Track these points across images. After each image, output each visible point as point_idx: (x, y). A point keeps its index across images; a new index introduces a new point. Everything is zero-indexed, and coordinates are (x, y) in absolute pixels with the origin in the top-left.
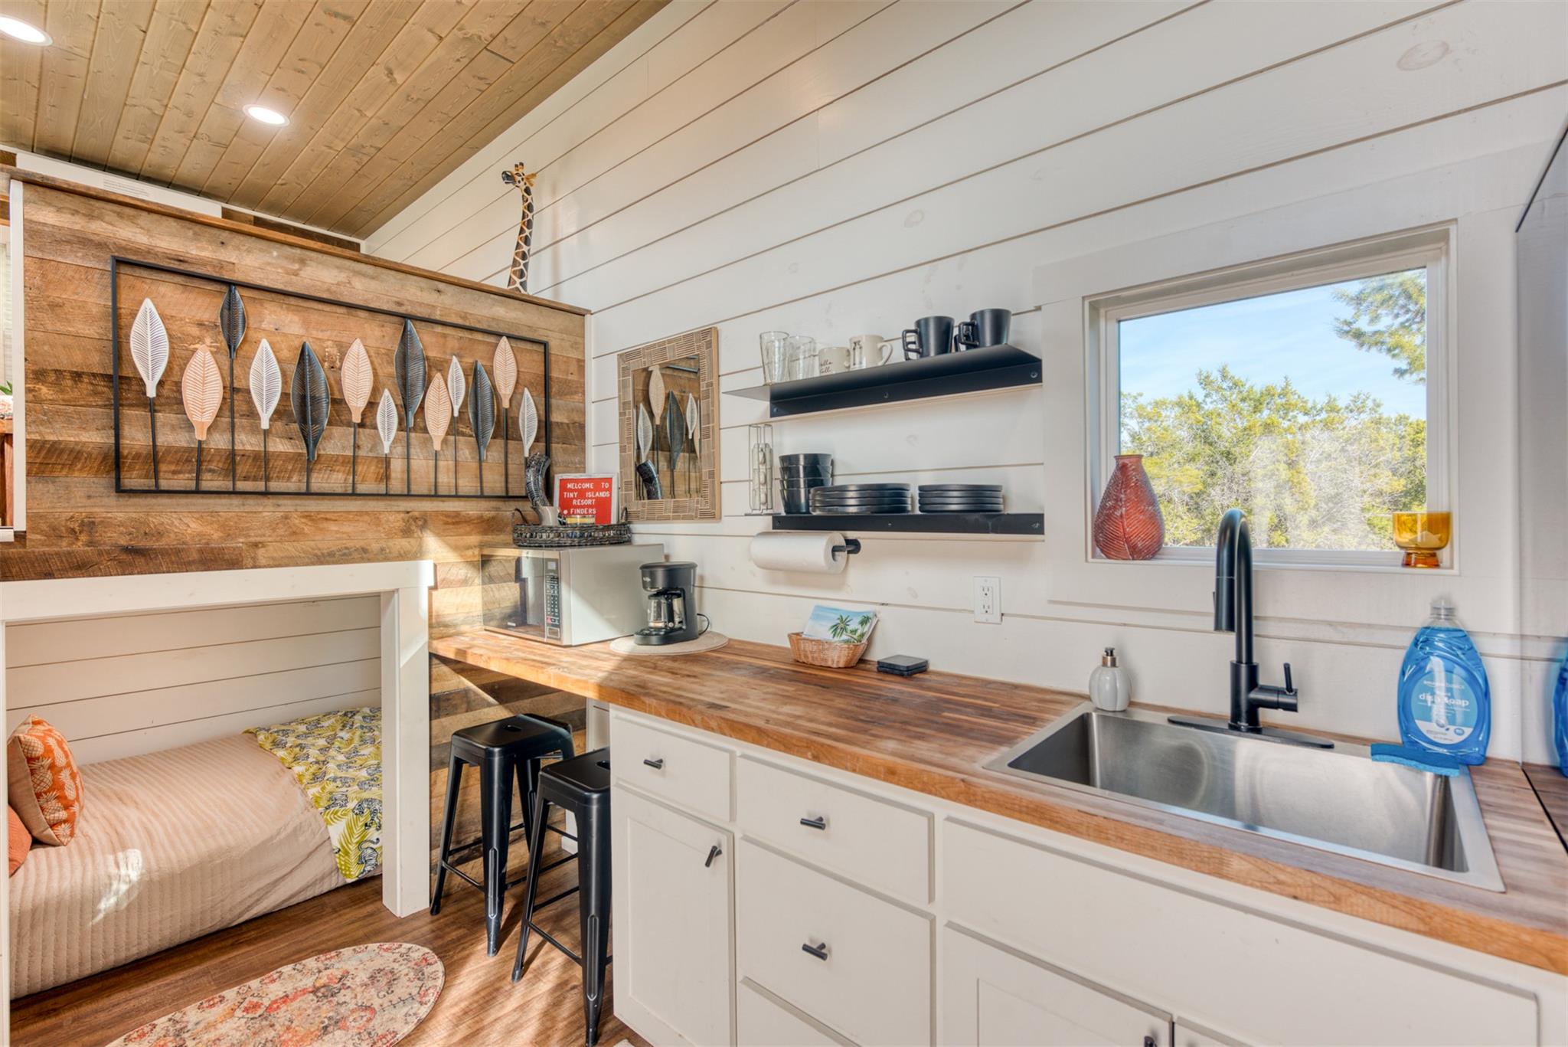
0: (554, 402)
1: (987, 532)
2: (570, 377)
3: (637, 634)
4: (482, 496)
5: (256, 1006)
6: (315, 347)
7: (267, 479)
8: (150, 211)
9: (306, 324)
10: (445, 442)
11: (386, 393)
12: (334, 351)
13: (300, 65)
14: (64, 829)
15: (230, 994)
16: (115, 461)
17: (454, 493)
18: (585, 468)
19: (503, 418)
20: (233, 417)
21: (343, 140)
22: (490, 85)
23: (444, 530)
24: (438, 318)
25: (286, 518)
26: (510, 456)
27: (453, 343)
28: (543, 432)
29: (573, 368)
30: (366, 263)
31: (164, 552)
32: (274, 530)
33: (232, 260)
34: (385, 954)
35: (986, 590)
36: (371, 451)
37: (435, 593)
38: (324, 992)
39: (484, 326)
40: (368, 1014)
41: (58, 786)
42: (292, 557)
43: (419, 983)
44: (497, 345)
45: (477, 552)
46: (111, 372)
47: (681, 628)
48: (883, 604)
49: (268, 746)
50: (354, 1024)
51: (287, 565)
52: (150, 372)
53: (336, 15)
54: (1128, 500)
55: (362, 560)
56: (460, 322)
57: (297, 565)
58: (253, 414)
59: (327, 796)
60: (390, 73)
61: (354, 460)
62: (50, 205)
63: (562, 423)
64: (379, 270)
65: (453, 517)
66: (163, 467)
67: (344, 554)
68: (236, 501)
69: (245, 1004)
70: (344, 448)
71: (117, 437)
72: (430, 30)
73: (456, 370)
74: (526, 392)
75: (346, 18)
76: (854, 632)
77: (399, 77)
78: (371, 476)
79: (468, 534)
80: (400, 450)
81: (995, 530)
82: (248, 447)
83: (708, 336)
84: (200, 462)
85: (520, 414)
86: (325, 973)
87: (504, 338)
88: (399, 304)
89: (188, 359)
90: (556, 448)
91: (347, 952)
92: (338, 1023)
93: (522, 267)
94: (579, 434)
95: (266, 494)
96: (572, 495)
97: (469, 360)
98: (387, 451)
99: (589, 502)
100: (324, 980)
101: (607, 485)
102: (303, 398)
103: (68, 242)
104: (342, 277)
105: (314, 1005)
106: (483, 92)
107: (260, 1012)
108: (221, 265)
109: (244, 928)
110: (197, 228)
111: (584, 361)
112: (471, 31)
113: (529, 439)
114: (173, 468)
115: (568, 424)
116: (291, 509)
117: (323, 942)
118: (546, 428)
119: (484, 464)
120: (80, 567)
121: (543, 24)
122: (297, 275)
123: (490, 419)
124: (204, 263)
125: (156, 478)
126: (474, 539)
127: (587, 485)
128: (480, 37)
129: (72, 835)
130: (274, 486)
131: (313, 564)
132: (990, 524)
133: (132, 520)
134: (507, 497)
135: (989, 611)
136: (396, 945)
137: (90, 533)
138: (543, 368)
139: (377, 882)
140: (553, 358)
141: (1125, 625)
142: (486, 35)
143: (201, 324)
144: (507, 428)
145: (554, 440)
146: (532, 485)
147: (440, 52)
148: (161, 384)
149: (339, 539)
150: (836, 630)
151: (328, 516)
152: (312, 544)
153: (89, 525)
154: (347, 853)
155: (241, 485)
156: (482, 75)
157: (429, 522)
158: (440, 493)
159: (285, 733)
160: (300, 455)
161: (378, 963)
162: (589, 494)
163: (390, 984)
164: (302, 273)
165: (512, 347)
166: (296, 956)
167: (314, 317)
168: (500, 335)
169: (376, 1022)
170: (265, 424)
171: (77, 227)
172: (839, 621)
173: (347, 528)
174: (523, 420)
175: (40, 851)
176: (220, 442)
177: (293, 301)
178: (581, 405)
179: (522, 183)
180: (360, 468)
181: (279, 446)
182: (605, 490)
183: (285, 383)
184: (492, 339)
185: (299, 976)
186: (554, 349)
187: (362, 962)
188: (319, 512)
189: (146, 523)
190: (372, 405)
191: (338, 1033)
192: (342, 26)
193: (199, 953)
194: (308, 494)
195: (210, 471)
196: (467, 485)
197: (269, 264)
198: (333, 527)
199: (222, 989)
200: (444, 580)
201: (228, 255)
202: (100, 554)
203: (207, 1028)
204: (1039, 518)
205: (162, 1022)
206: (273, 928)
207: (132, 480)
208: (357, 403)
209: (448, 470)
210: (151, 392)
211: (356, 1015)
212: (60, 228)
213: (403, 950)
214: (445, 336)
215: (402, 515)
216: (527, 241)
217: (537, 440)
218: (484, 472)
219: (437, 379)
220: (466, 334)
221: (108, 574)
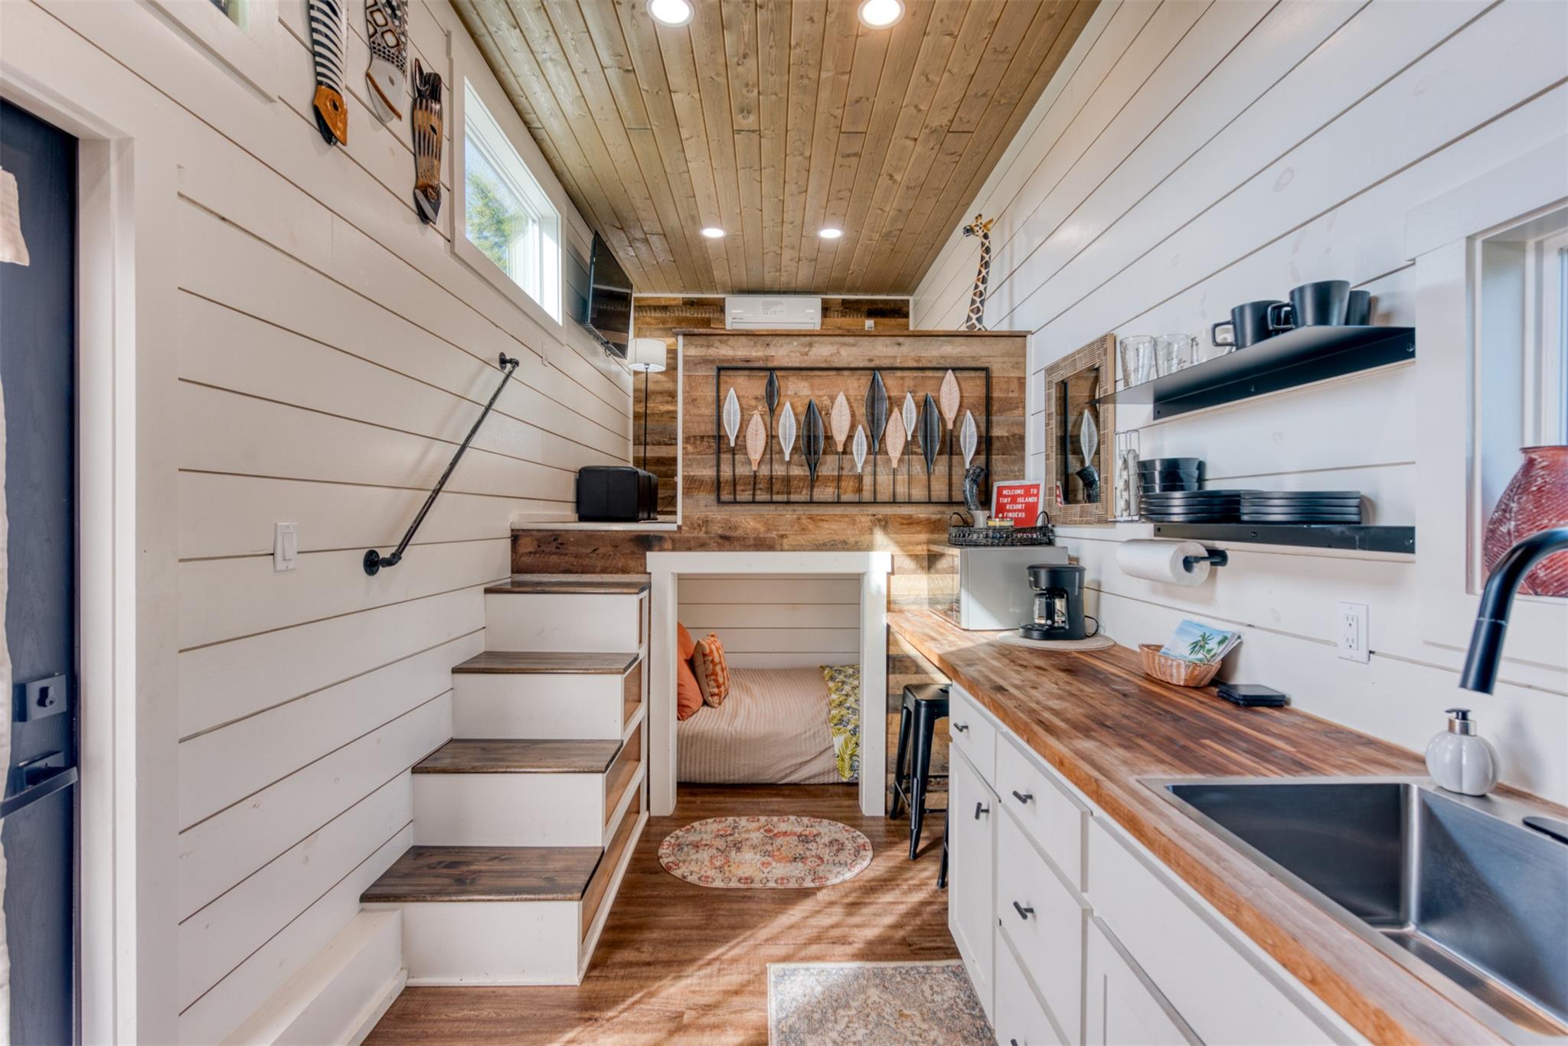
0: (994, 418)
1: (1353, 547)
2: (1011, 395)
3: (1022, 628)
4: (930, 502)
5: (770, 831)
6: (817, 402)
7: (789, 493)
8: (733, 335)
9: (812, 387)
10: (901, 461)
11: (860, 428)
12: (827, 402)
13: (840, 195)
14: (716, 699)
15: (763, 819)
16: (718, 485)
17: (907, 500)
18: (1024, 475)
19: (948, 438)
20: (771, 455)
21: (877, 232)
22: (961, 155)
23: (900, 529)
24: (898, 365)
25: (799, 519)
26: (954, 468)
27: (909, 383)
28: (984, 446)
29: (1015, 385)
30: (849, 336)
31: (738, 539)
32: (792, 527)
33: (773, 354)
34: (844, 833)
35: (1350, 620)
36: (850, 471)
37: (892, 577)
38: (804, 839)
39: (934, 364)
40: (819, 862)
41: (714, 673)
42: (802, 545)
43: (854, 858)
44: (944, 377)
45: (925, 547)
46: (715, 434)
47: (1063, 628)
48: (1250, 625)
49: (827, 678)
50: (811, 863)
51: (799, 550)
52: (731, 430)
53: (849, 156)
54: (1522, 510)
55: (844, 549)
56: (915, 365)
57: (804, 550)
58: (781, 452)
59: (839, 717)
60: (891, 177)
61: (839, 478)
62: (692, 344)
63: (1002, 437)
64: (858, 338)
65: (907, 519)
66: (738, 488)
67: (832, 545)
68: (772, 507)
69: (766, 828)
70: (833, 470)
71: (718, 471)
72: (907, 138)
73: (910, 405)
74: (968, 413)
75: (855, 155)
76: (1209, 651)
77: (898, 177)
78: (850, 489)
79: (919, 532)
80: (869, 469)
81: (1363, 546)
82: (779, 473)
83: (1106, 344)
84: (755, 483)
85: (962, 433)
86: (809, 829)
87: (950, 371)
88: (871, 360)
89: (749, 421)
90: (996, 458)
91: (825, 822)
92: (803, 859)
93: (978, 304)
94: (1019, 444)
95: (788, 503)
96: (1006, 500)
97: (921, 394)
98: (859, 470)
99: (1019, 507)
100: (807, 833)
101: (1035, 491)
102: (809, 437)
103: (700, 363)
104: (834, 349)
105: (796, 843)
106: (957, 162)
107: (771, 834)
108: (767, 359)
109: (784, 787)
110: (755, 338)
111: (1025, 378)
112: (935, 124)
113: (969, 455)
114: (742, 488)
115: (1007, 438)
116: (802, 513)
117: (817, 812)
118: (986, 443)
119: (932, 476)
120: (702, 546)
121: (985, 95)
122: (807, 355)
123: (937, 439)
124: (758, 359)
125: (735, 494)
126: (923, 537)
127: (1018, 492)
128: (941, 126)
129: (720, 704)
130: (794, 497)
131: (813, 550)
132: (1357, 537)
133: (723, 519)
134: (950, 503)
135: (1354, 646)
136: (853, 830)
137: (707, 527)
138: (984, 391)
139: (854, 788)
140: (995, 381)
141: (1530, 687)
142: (945, 122)
143: (756, 398)
144: (950, 446)
145: (994, 452)
146: (968, 492)
147: (918, 148)
148: (737, 437)
149: (830, 534)
150: (1195, 647)
151: (823, 518)
152: (813, 536)
153: (706, 522)
154: (843, 760)
155: (776, 498)
156: (952, 151)
157: (890, 522)
158: (898, 500)
159: (840, 672)
160: (807, 476)
161: (838, 836)
162: (1020, 500)
163: (838, 850)
164: (810, 353)
165: (956, 377)
166: (799, 814)
167: (817, 381)
168: (946, 369)
169: (821, 868)
170: (787, 458)
171: (703, 354)
172: (1200, 639)
173: (834, 526)
174: (965, 438)
175: (706, 708)
176: (764, 471)
177: (805, 373)
178: (1022, 418)
179: (980, 231)
180: (843, 484)
181: (796, 471)
182: (1034, 495)
183: (798, 429)
184: (939, 374)
185: (796, 824)
186: (996, 372)
187: (830, 831)
188: (817, 515)
189: (729, 521)
190: (850, 437)
191: (800, 864)
192: (854, 160)
193: (760, 792)
194: (811, 502)
195: (761, 489)
196: (918, 493)
197: (792, 351)
198: (826, 525)
199: (760, 815)
200: (899, 568)
201: (771, 352)
202: (710, 538)
203: (746, 831)
204: (1409, 532)
205: (730, 819)
206: (797, 793)
207: (726, 496)
208: (840, 438)
209: (904, 482)
210: (732, 444)
211: (813, 859)
212: (696, 357)
213: (855, 835)
214: (903, 378)
215: (870, 517)
216: (984, 281)
217: (977, 453)
218: (932, 483)
219: (896, 411)
220: (919, 374)
221: (713, 551)
